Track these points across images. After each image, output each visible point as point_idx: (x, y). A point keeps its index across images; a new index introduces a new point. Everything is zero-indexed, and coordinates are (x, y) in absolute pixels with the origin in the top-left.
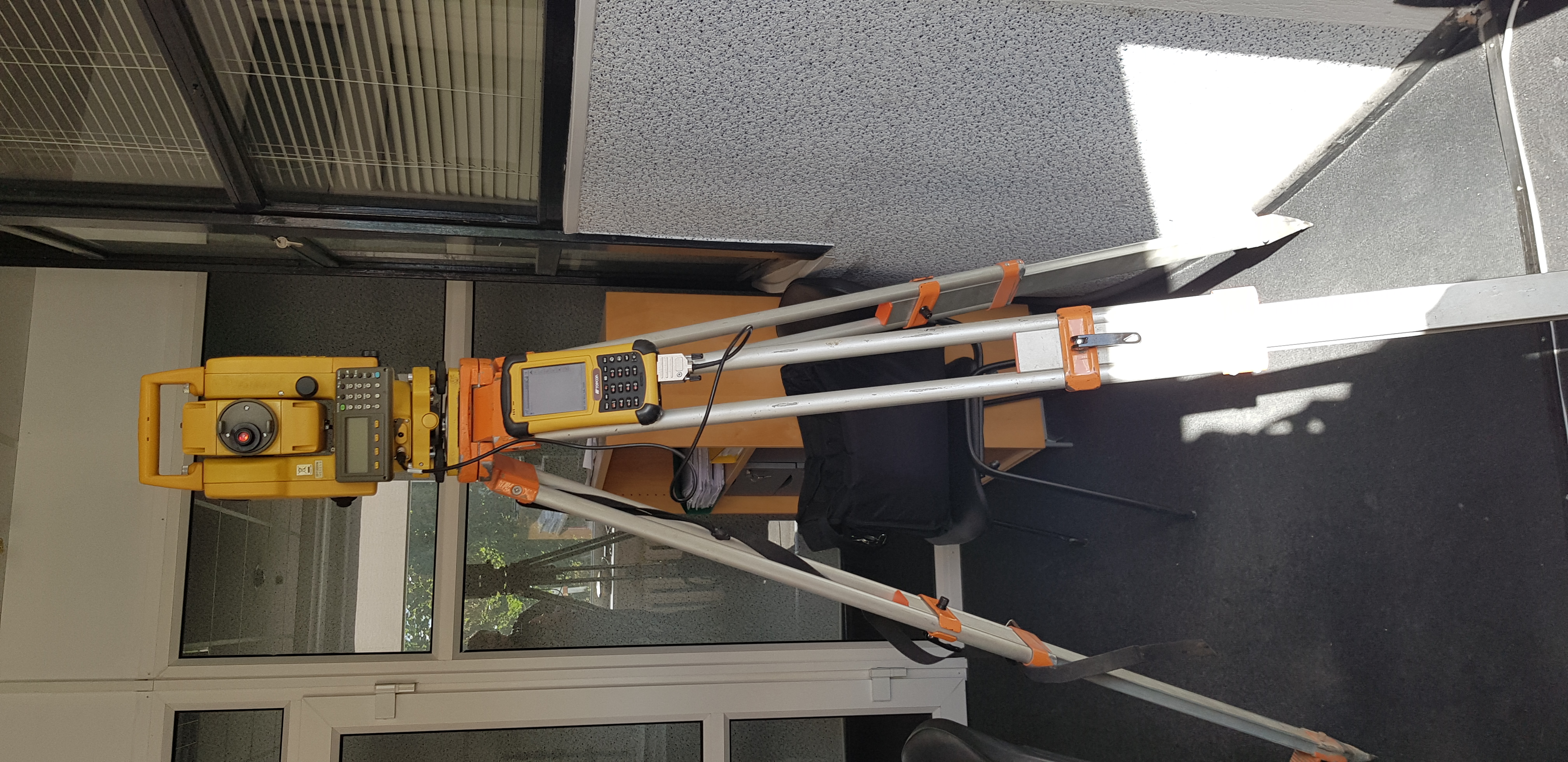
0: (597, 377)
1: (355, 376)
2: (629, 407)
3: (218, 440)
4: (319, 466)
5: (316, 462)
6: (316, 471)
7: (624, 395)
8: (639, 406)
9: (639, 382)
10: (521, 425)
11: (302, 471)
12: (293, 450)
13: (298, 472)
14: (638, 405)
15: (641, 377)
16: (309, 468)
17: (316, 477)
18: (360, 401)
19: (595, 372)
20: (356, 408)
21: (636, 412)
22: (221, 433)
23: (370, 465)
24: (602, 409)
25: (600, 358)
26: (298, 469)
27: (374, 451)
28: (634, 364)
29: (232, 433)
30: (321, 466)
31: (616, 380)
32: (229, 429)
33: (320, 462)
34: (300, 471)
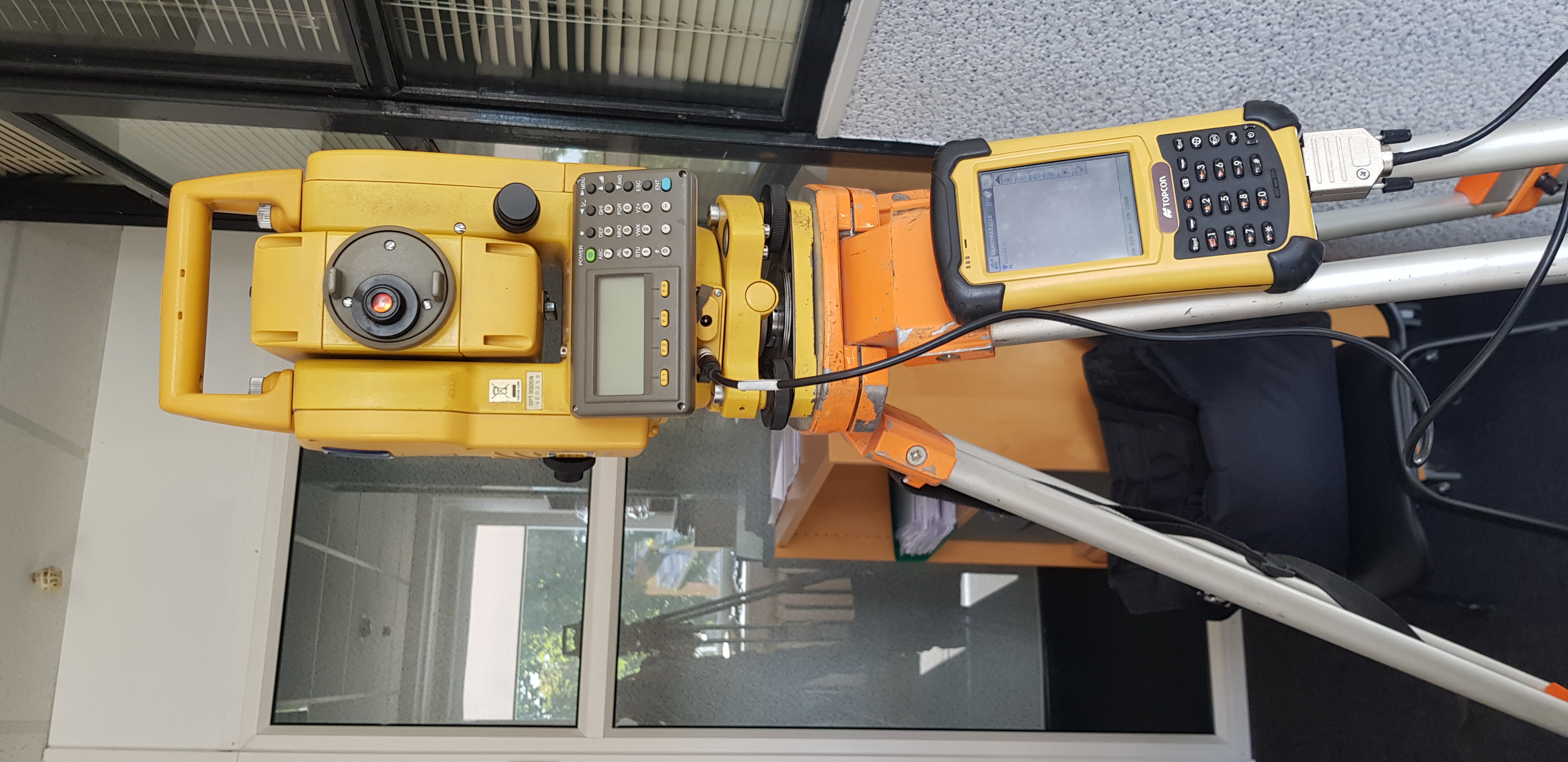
0: (1163, 180)
1: (618, 187)
2: (1252, 247)
3: (326, 313)
4: (535, 385)
5: (529, 374)
6: (528, 395)
7: (1237, 218)
8: (1276, 243)
9: (1270, 189)
10: (988, 292)
11: (500, 392)
12: (485, 343)
13: (491, 395)
14: (1272, 242)
15: (1274, 179)
16: (514, 386)
17: (528, 407)
18: (629, 240)
19: (1157, 171)
20: (619, 254)
21: (1269, 255)
22: (334, 296)
23: (649, 378)
24: (1183, 250)
25: (1167, 142)
26: (491, 388)
27: (658, 348)
28: (1254, 150)
29: (358, 296)
30: (540, 385)
31: (1212, 186)
32: (351, 289)
33: (538, 376)
34: (496, 393)
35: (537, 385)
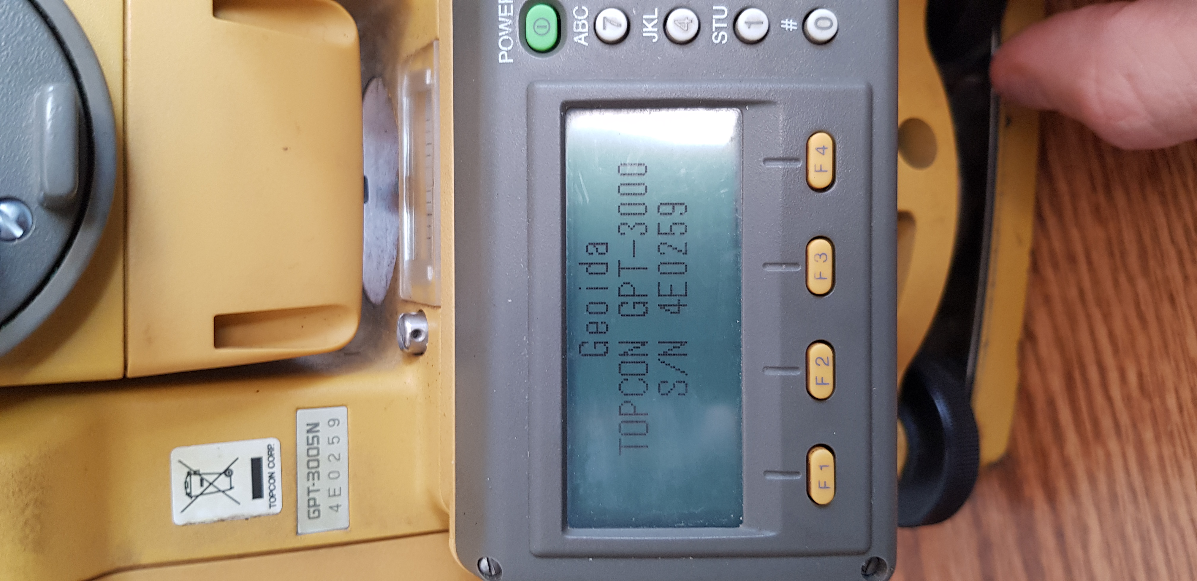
4: (325, 449)
5: (304, 417)
6: (303, 484)
11: (207, 488)
13: (178, 499)
16: (256, 464)
17: (303, 526)
26: (178, 476)
30: (342, 448)
33: (334, 422)
34: (196, 489)
35: (334, 449)
